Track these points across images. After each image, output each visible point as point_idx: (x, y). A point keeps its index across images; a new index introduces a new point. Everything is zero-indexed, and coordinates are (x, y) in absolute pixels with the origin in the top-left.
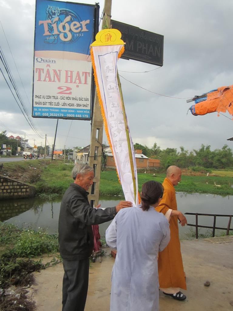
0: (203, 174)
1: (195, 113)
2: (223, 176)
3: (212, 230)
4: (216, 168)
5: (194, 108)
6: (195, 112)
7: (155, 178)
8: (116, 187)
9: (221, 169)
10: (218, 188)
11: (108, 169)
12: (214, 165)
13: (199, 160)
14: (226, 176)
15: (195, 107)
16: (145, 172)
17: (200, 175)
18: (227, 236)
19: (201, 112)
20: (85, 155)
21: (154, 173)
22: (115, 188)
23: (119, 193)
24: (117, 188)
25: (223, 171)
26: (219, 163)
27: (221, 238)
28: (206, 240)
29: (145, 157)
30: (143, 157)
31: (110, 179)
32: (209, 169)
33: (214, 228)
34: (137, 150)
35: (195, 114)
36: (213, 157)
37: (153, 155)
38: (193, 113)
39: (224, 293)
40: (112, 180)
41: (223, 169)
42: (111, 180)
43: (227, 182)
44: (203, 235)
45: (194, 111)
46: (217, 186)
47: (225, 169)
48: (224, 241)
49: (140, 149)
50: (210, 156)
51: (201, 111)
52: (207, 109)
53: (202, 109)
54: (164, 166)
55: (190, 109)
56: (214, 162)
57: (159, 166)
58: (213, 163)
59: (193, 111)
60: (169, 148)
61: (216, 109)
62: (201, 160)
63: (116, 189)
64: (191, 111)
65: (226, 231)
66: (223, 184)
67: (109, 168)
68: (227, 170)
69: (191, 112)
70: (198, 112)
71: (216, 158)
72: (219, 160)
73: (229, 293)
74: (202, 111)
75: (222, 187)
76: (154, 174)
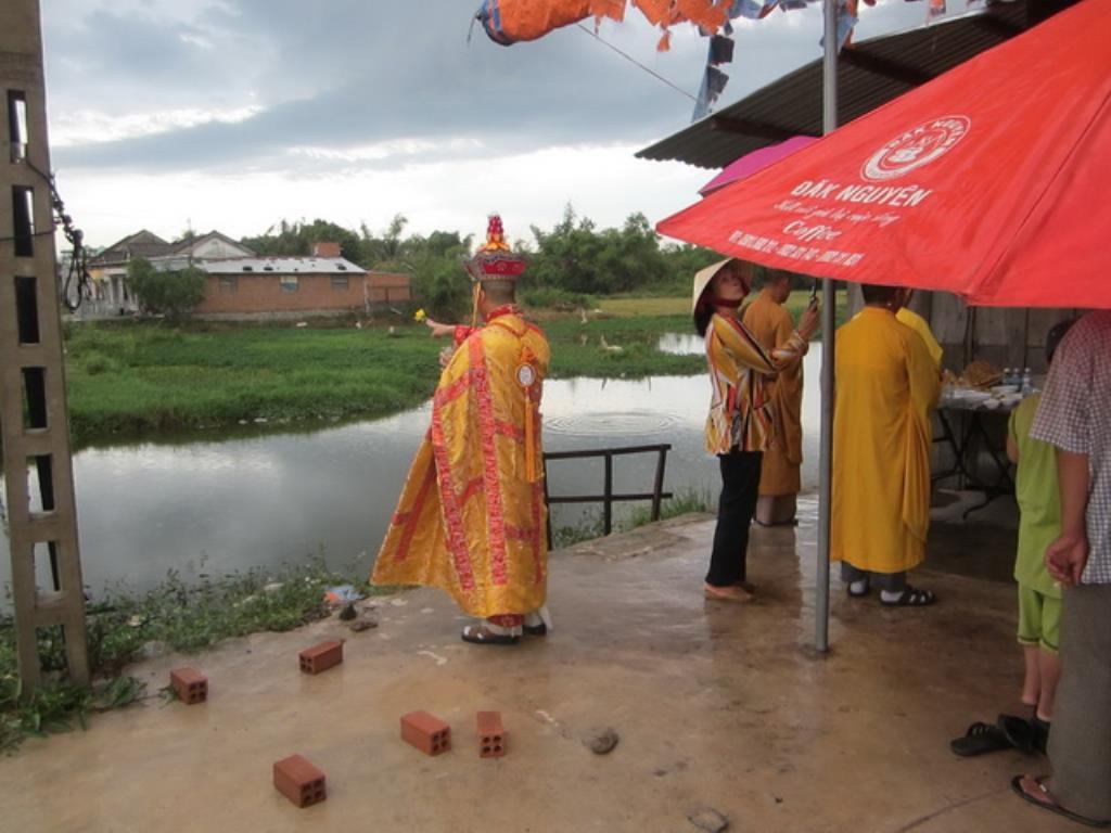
0: (564, 313)
1: (500, 33)
2: (630, 314)
3: (602, 509)
4: (604, 290)
5: (497, 10)
6: (500, 28)
7: (396, 341)
8: (242, 388)
9: (620, 295)
10: (613, 356)
11: (216, 326)
12: (598, 279)
13: (547, 268)
14: (636, 313)
15: (498, 6)
16: (359, 325)
17: (550, 317)
18: (656, 523)
19: (524, 25)
20: (115, 279)
21: (392, 324)
22: (238, 394)
23: (257, 409)
24: (245, 391)
25: (626, 298)
26: (614, 273)
27: (633, 535)
28: (579, 551)
29: (352, 268)
30: (343, 268)
31: (220, 363)
32: (580, 296)
33: (608, 498)
34: (319, 244)
35: (504, 39)
36: (592, 254)
37: (384, 259)
38: (495, 34)
39: (660, 773)
40: (228, 364)
41: (626, 294)
42: (223, 366)
43: (640, 334)
44: (570, 529)
45: (497, 23)
46: (609, 348)
47: (634, 293)
48: (647, 543)
49: (333, 240)
50: (584, 249)
51: (523, 21)
52: (550, 9)
53: (528, 12)
54: (427, 297)
55: (479, 18)
56: (597, 269)
57: (408, 298)
58: (593, 272)
59: (493, 26)
60: (442, 230)
61: (587, 7)
62: (552, 266)
63: (243, 397)
64: (485, 25)
65: (648, 503)
66: (629, 342)
67: (214, 322)
68: (638, 294)
69: (483, 30)
70: (512, 26)
71: (603, 256)
72: (612, 263)
73: (682, 766)
74: (528, 20)
75: (628, 352)
76: (392, 329)
